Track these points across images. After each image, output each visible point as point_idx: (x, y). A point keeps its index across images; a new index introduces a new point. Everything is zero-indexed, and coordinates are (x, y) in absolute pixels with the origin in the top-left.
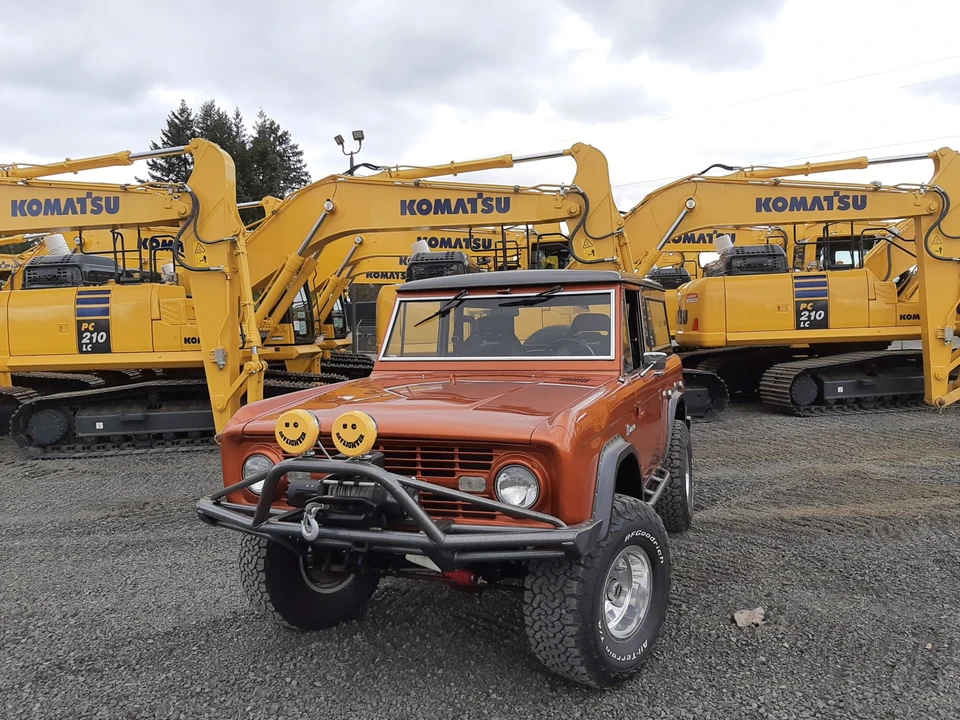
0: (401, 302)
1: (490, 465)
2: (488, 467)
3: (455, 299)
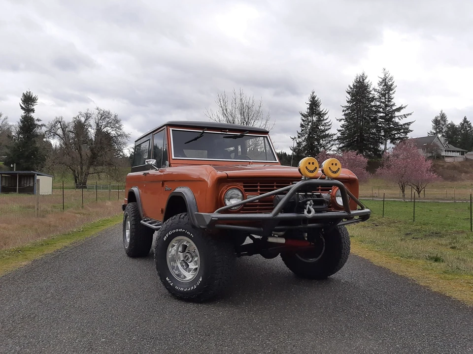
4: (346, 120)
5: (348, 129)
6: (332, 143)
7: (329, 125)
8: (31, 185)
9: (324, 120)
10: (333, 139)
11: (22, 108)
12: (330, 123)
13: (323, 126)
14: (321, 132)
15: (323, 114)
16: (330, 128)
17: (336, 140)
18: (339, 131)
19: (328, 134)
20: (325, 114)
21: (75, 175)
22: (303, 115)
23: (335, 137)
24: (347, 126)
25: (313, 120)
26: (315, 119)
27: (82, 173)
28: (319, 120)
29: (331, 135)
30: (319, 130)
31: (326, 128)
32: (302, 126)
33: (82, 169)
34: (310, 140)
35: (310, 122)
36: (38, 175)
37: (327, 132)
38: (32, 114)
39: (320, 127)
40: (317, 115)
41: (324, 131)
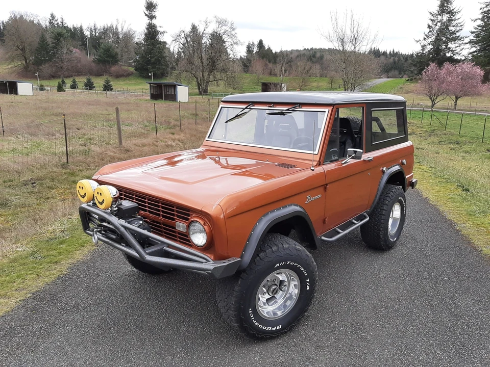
0: (222, 107)
1: (188, 218)
2: (187, 219)
3: (246, 108)
4: (482, 19)
5: (484, 31)
6: (462, 47)
7: (461, 26)
8: (173, 93)
9: (456, 19)
10: (464, 42)
11: (146, 15)
12: (462, 24)
13: (453, 26)
14: (451, 33)
15: (455, 12)
16: (461, 29)
17: (467, 43)
18: (473, 33)
19: (459, 36)
20: (458, 13)
21: (198, 83)
22: (431, 13)
23: (467, 40)
24: (483, 27)
25: (442, 20)
26: (445, 17)
27: (204, 80)
28: (450, 20)
29: (461, 38)
30: (450, 31)
31: (458, 29)
32: (429, 27)
33: (203, 76)
34: (437, 43)
35: (439, 22)
36: (178, 85)
37: (458, 34)
38: (154, 21)
39: (450, 28)
40: (448, 13)
41: (454, 33)
